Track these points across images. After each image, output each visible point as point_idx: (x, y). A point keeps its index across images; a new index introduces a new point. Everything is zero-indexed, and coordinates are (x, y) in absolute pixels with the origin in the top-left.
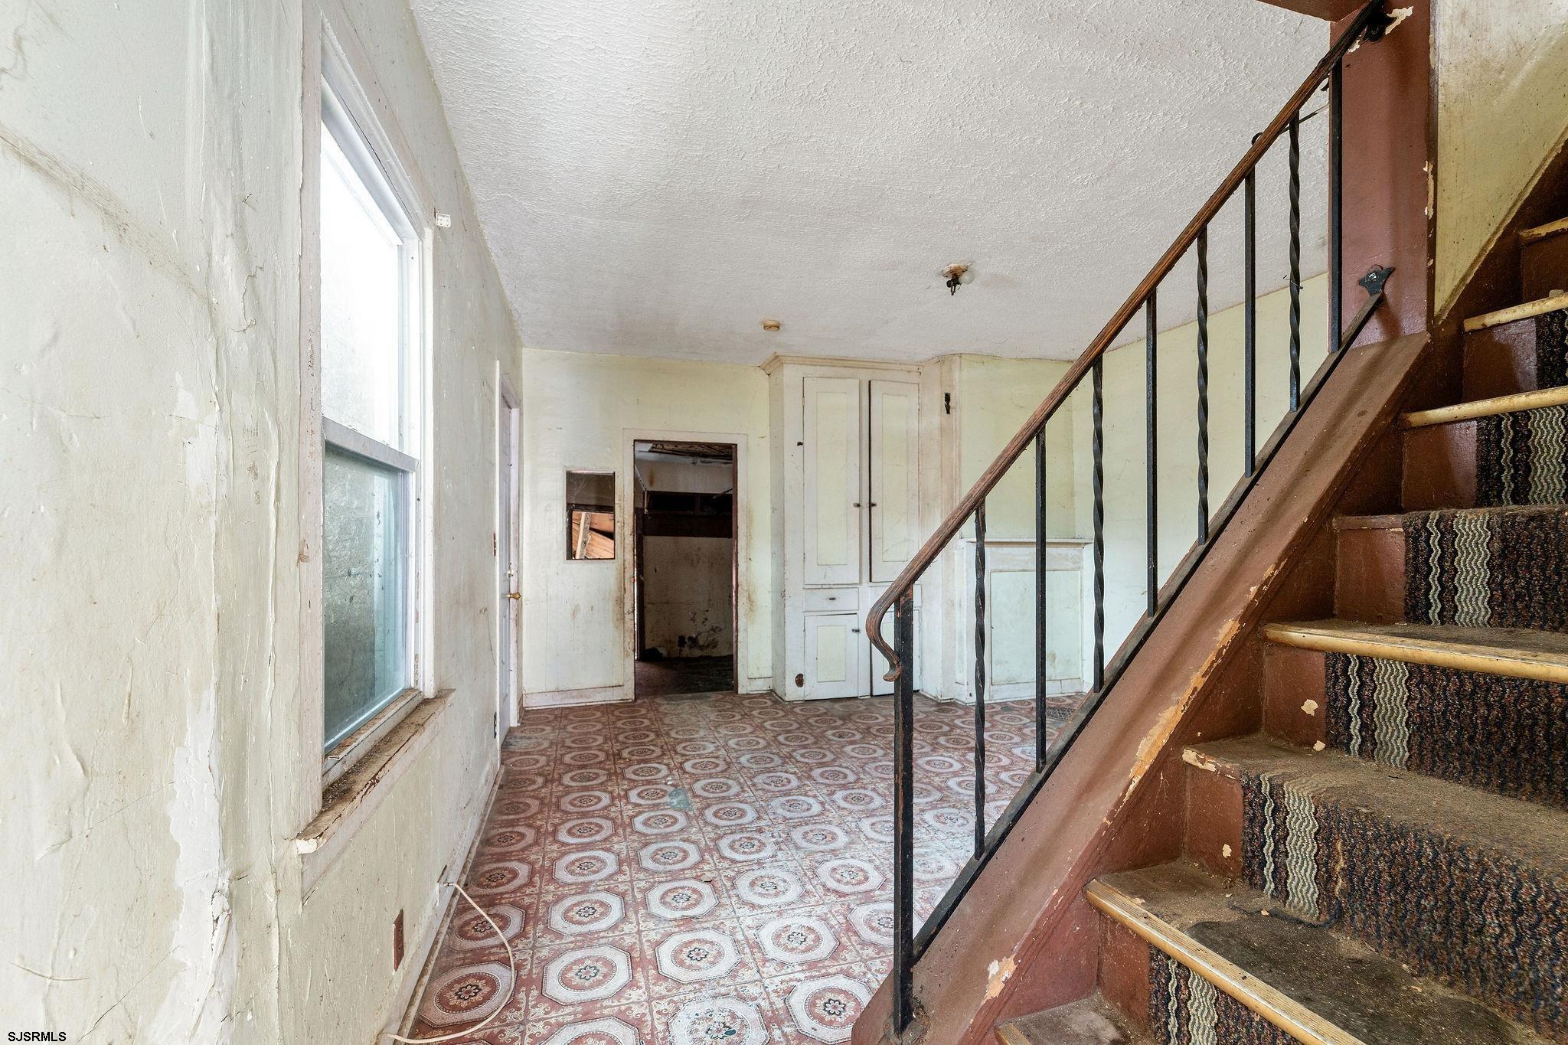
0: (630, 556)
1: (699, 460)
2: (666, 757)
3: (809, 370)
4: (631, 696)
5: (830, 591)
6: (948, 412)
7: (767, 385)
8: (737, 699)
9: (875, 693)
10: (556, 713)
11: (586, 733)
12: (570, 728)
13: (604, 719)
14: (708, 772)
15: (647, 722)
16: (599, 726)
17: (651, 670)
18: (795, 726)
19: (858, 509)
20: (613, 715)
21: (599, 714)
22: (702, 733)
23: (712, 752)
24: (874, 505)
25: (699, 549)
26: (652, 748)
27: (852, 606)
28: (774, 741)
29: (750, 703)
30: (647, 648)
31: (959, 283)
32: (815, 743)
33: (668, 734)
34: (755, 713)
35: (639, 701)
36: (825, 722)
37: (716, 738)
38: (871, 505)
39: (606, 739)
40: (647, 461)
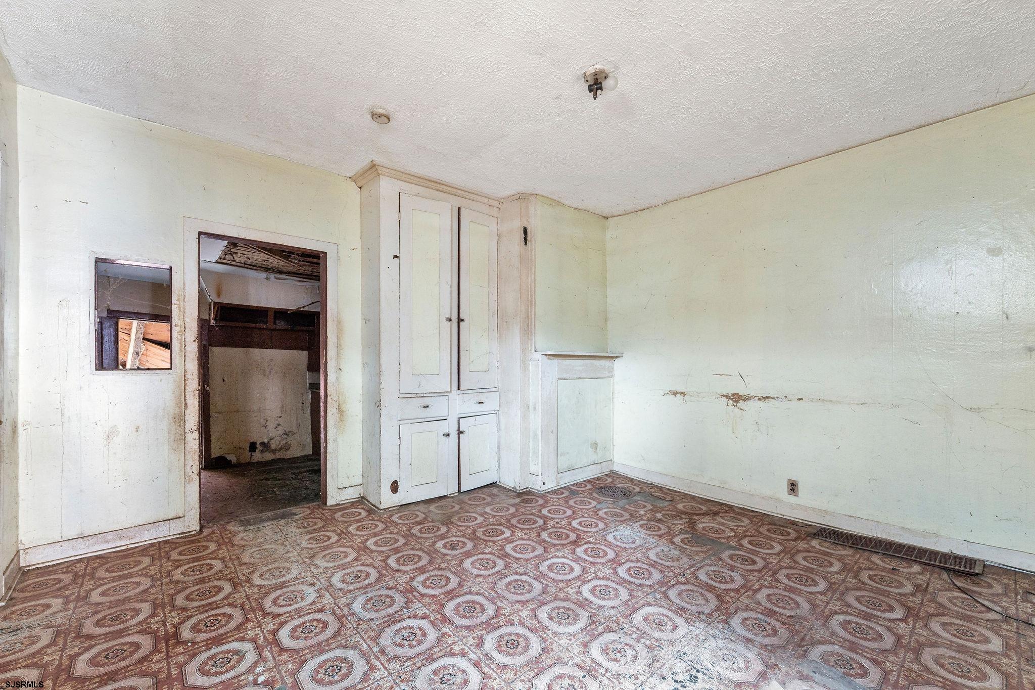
0: (193, 367)
1: (272, 276)
2: (250, 625)
3: (405, 186)
4: (194, 526)
5: (423, 399)
6: (526, 243)
7: (358, 197)
8: (328, 514)
9: (462, 490)
10: (78, 568)
11: (123, 601)
12: (95, 597)
13: (153, 570)
14: (314, 641)
15: (218, 565)
16: (146, 583)
17: (219, 480)
18: (401, 541)
19: (449, 323)
20: (168, 559)
21: (146, 561)
22: (295, 572)
23: (313, 603)
24: (463, 320)
25: (271, 360)
26: (228, 610)
27: (442, 413)
28: (384, 568)
29: (342, 516)
30: (213, 456)
31: (601, 89)
32: (431, 562)
33: (249, 581)
34: (352, 529)
35: (206, 532)
36: (429, 530)
37: (314, 575)
38: (460, 320)
39: (156, 607)
40: (213, 272)
